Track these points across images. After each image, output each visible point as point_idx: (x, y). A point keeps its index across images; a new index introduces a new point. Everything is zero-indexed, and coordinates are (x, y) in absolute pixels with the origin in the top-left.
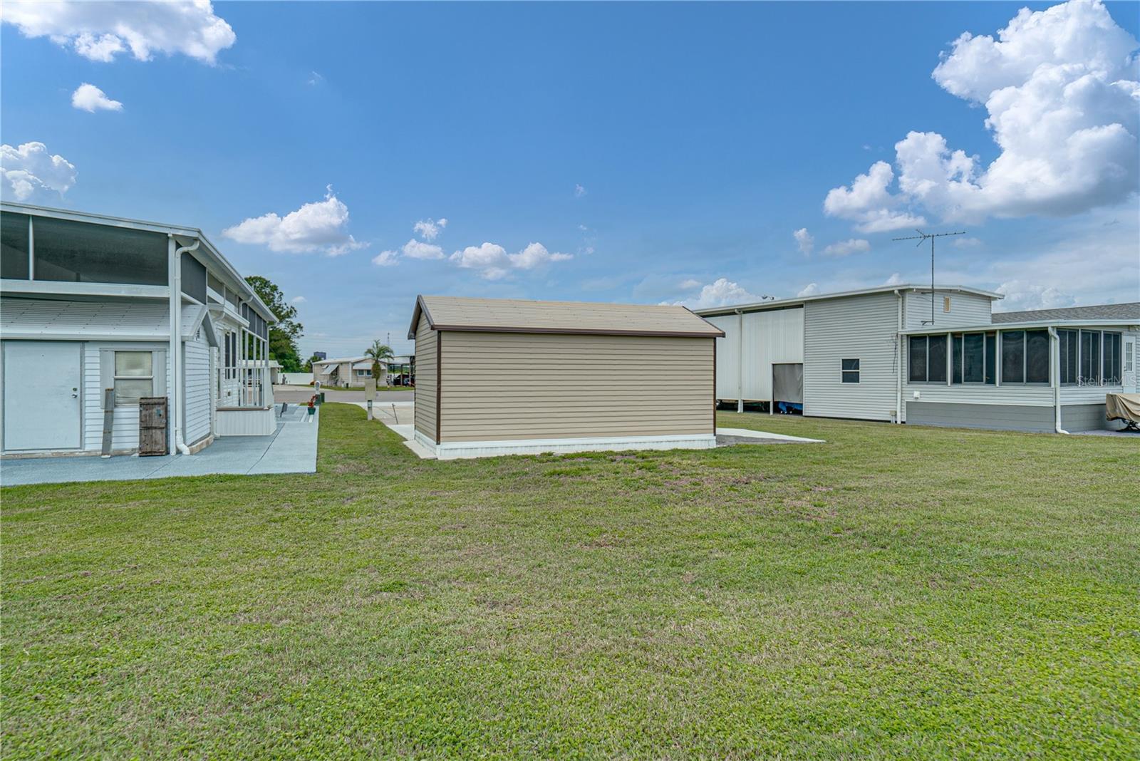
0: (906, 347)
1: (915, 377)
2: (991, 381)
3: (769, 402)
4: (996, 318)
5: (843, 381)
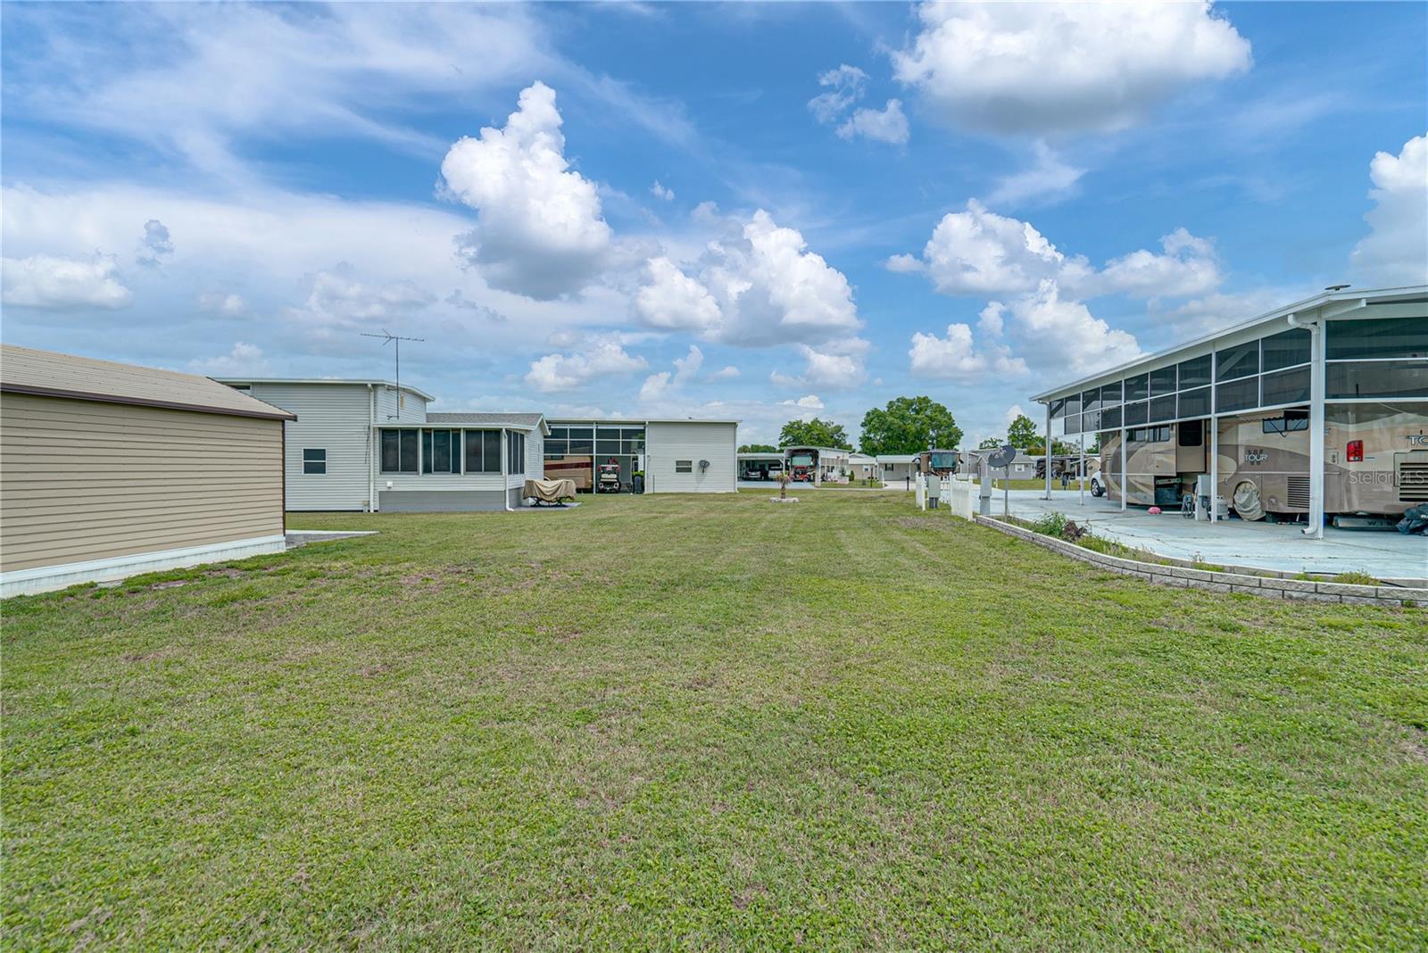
0: (378, 439)
1: (386, 467)
2: (457, 470)
4: (430, 417)
5: (305, 472)
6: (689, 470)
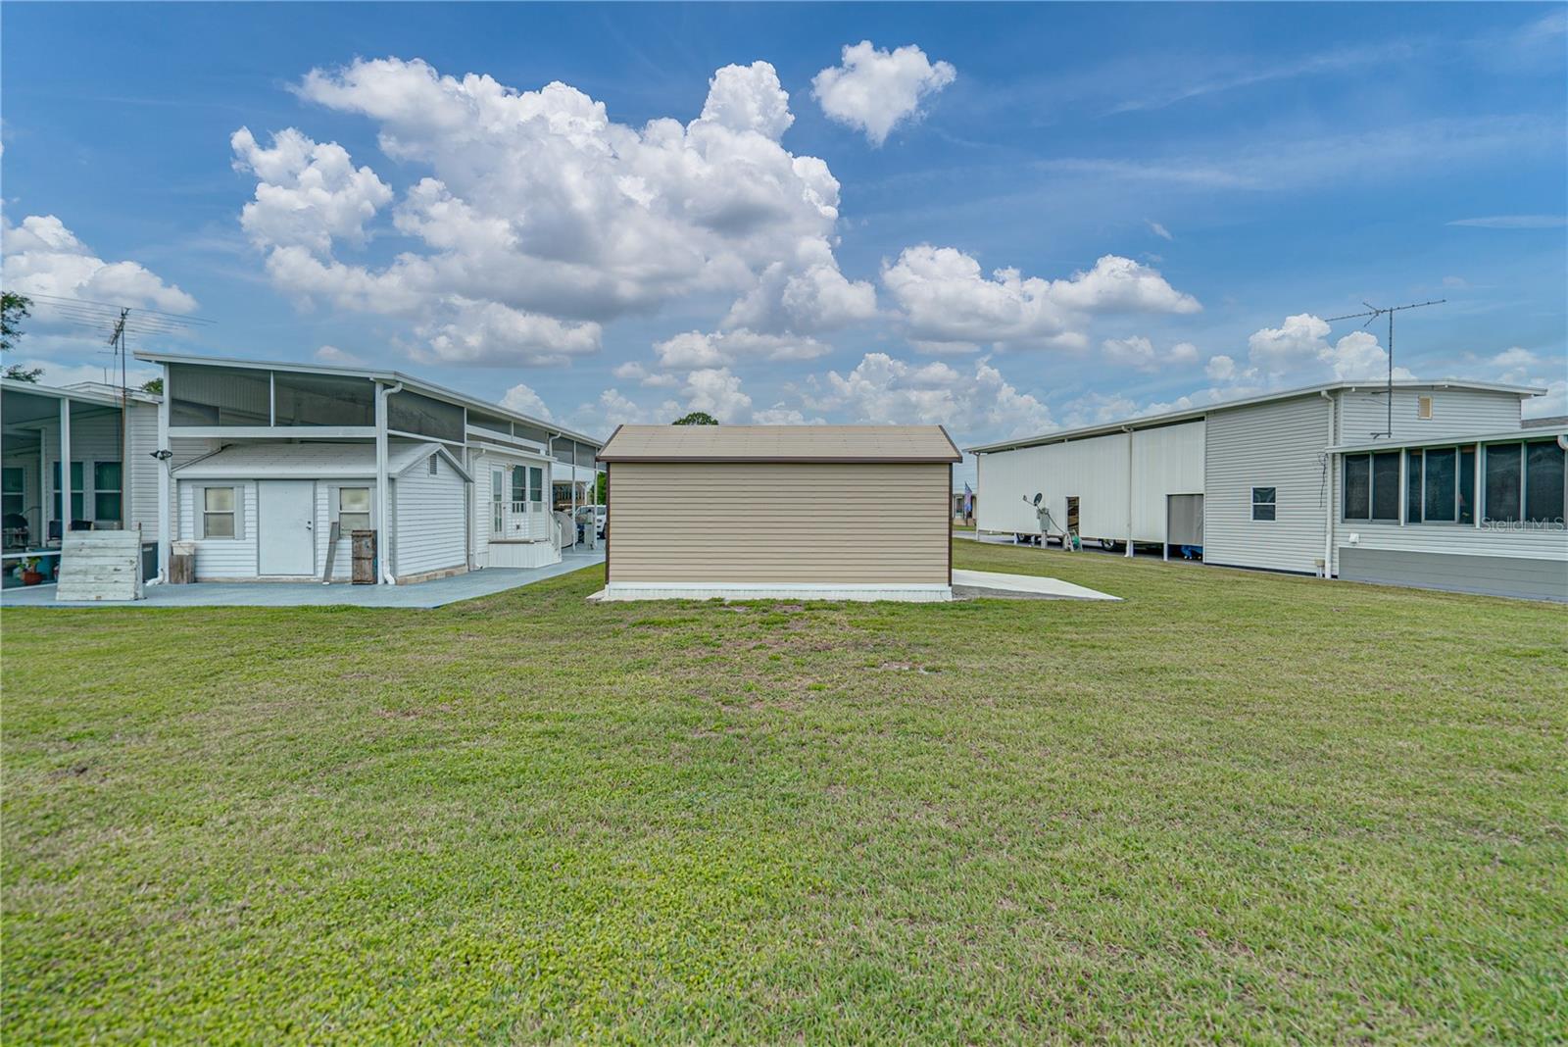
0: (1339, 470)
1: (1353, 512)
2: (1467, 519)
3: (1162, 545)
4: (1525, 424)
5: (1255, 519)
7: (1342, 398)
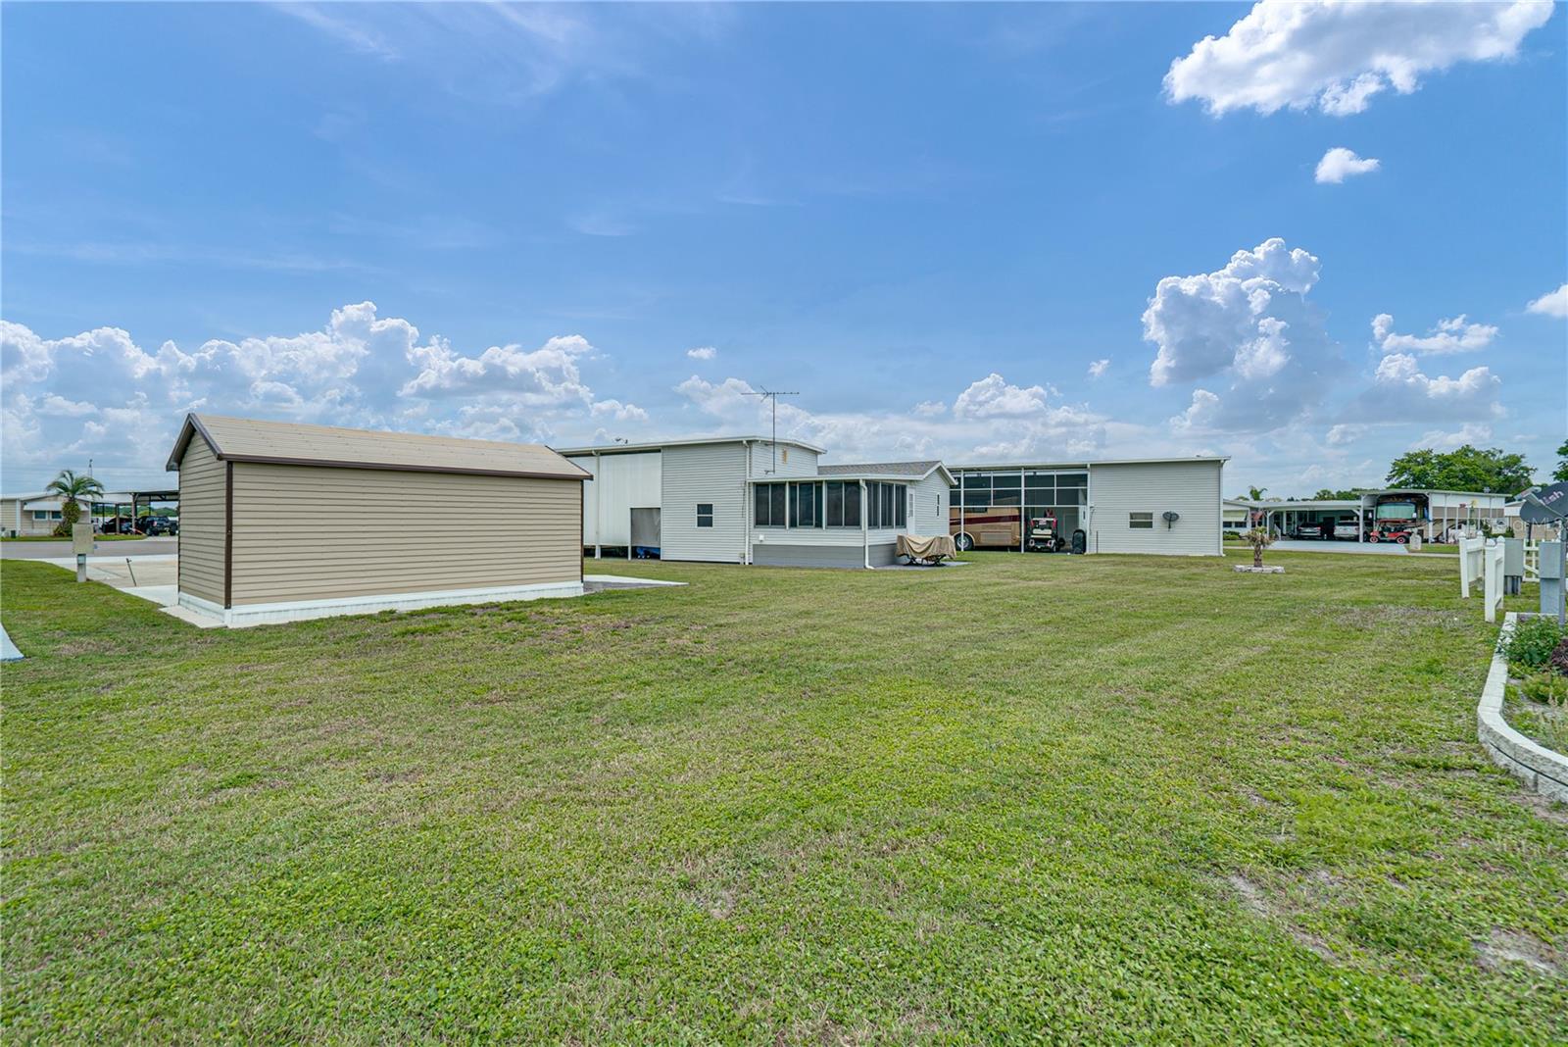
0: (752, 494)
1: (760, 522)
2: (819, 525)
3: (627, 547)
4: (821, 470)
5: (699, 525)
6: (1149, 525)
7: (754, 446)
